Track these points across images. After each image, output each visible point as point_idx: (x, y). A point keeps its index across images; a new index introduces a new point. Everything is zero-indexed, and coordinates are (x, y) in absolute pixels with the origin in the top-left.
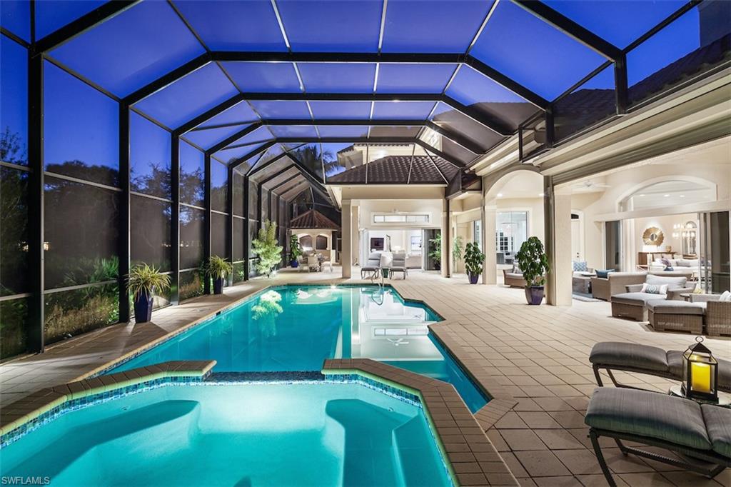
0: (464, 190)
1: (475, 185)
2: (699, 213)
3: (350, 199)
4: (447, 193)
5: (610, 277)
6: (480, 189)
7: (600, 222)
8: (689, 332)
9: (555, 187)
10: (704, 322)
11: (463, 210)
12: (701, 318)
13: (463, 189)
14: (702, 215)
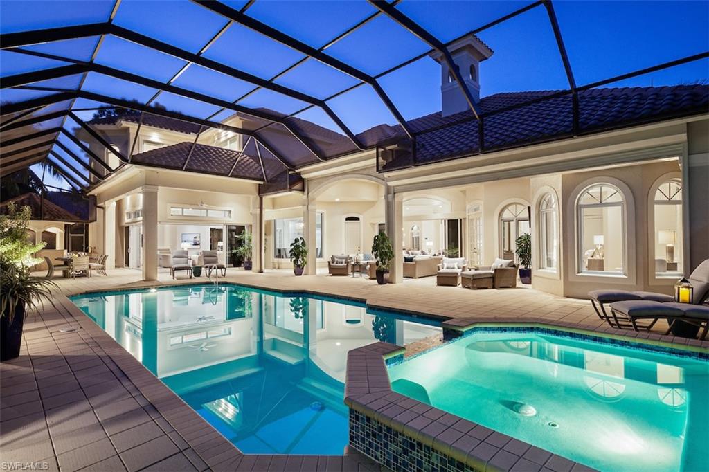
0: (291, 190)
1: (298, 186)
2: (442, 220)
3: (158, 185)
4: (262, 191)
5: (416, 262)
6: (303, 190)
7: (374, 224)
8: (487, 288)
9: (396, 194)
10: (493, 282)
11: (274, 208)
12: (491, 279)
13: (290, 188)
14: (443, 221)
